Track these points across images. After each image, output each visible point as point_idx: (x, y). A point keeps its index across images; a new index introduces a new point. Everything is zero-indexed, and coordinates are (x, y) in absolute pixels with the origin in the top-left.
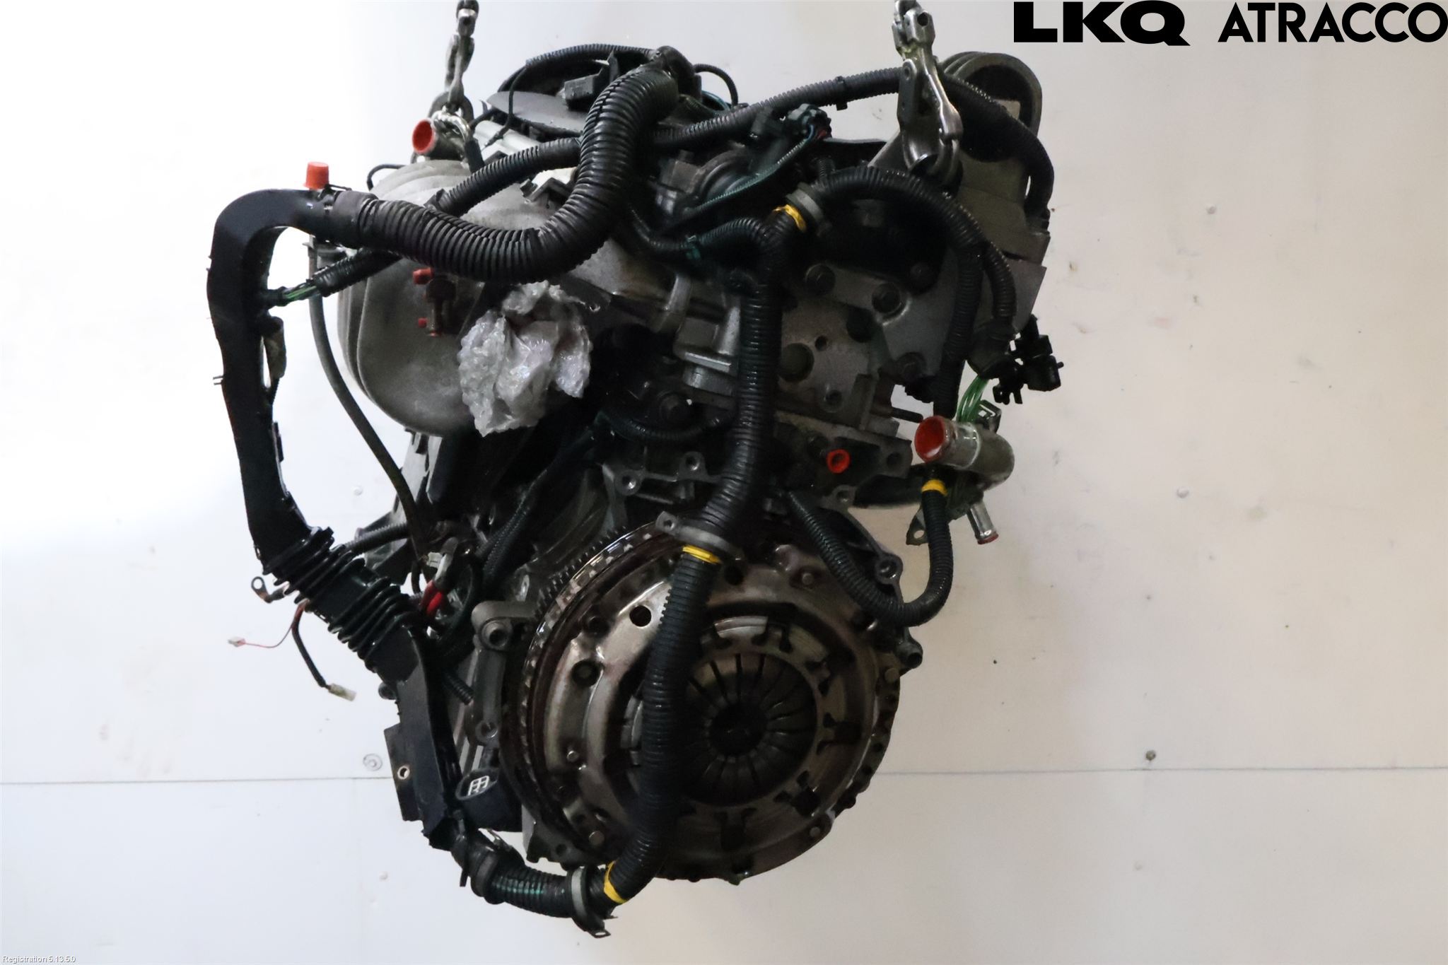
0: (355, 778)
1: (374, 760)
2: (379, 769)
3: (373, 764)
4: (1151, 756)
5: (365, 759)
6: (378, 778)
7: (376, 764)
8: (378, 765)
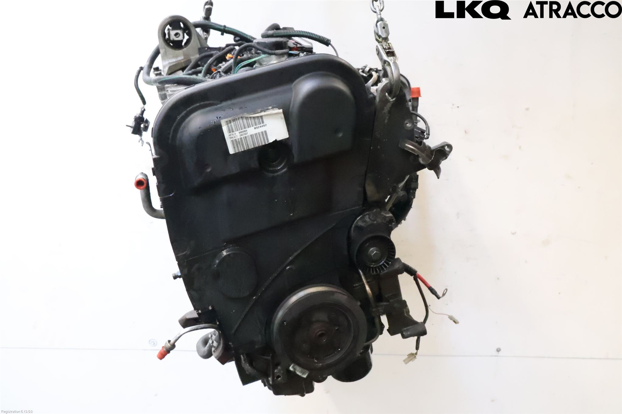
0: (145, 350)
1: (153, 342)
2: (156, 345)
3: (153, 343)
4: (499, 350)
5: (150, 341)
6: (155, 350)
7: (154, 344)
8: (155, 344)
